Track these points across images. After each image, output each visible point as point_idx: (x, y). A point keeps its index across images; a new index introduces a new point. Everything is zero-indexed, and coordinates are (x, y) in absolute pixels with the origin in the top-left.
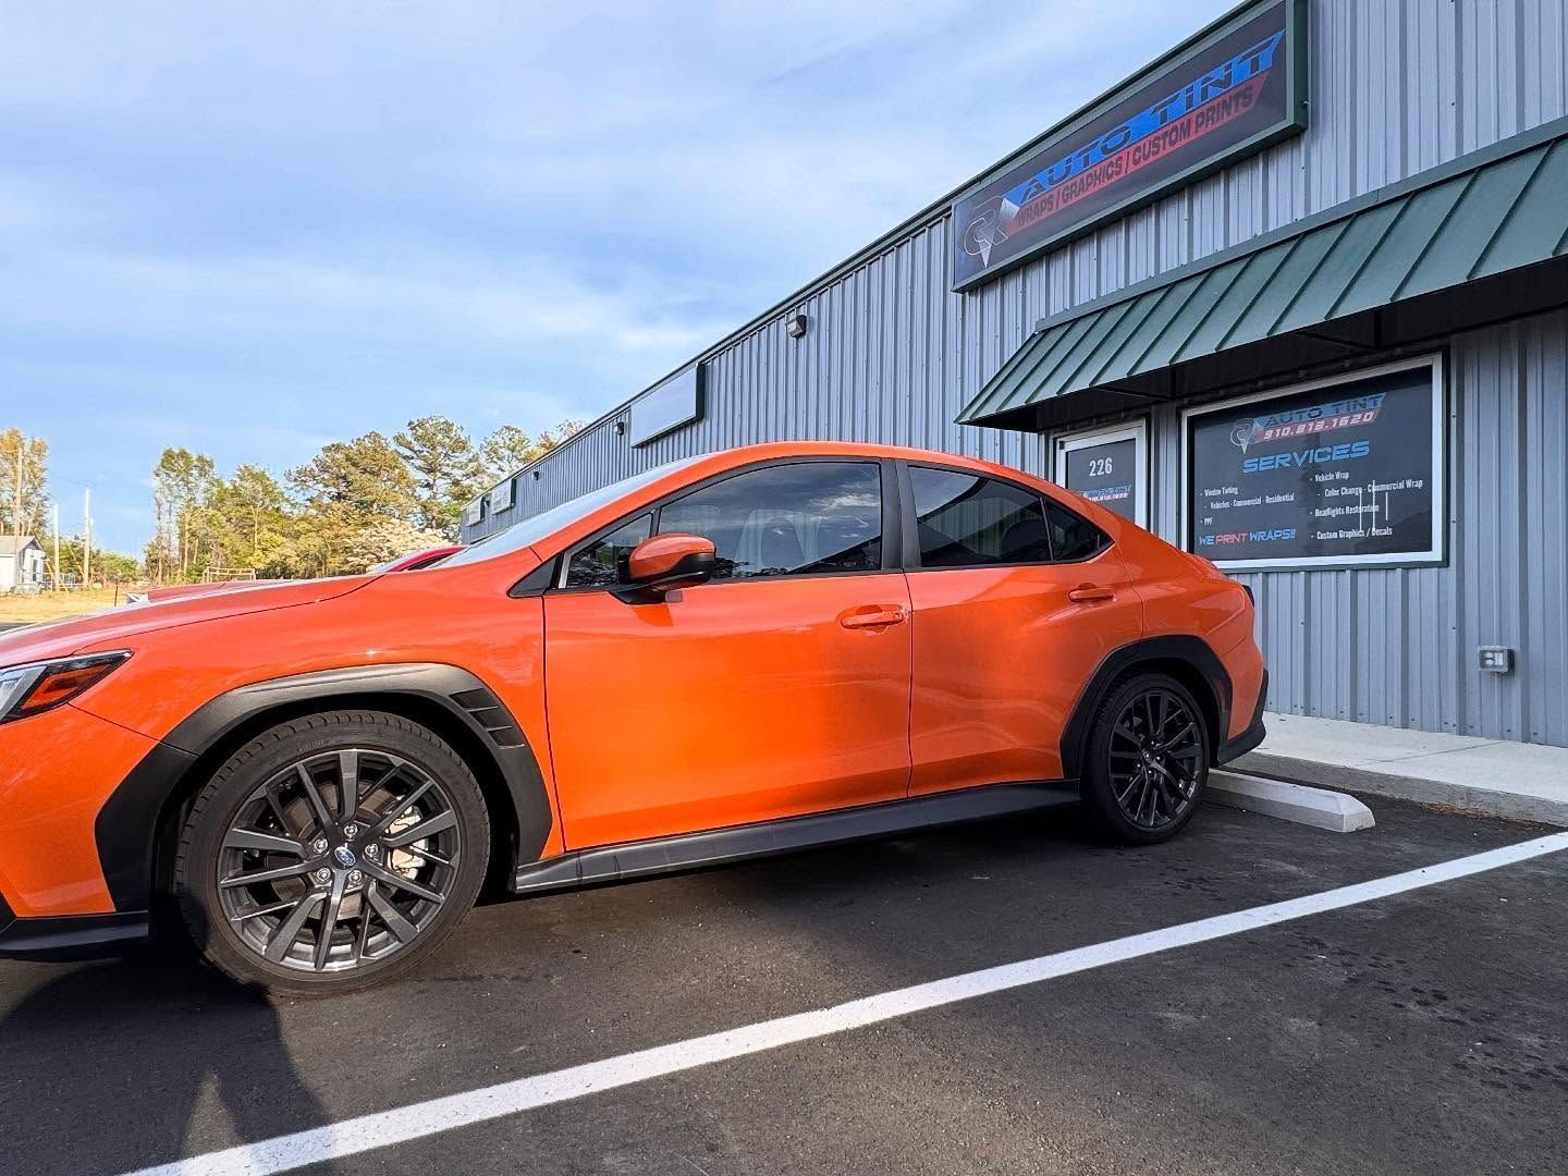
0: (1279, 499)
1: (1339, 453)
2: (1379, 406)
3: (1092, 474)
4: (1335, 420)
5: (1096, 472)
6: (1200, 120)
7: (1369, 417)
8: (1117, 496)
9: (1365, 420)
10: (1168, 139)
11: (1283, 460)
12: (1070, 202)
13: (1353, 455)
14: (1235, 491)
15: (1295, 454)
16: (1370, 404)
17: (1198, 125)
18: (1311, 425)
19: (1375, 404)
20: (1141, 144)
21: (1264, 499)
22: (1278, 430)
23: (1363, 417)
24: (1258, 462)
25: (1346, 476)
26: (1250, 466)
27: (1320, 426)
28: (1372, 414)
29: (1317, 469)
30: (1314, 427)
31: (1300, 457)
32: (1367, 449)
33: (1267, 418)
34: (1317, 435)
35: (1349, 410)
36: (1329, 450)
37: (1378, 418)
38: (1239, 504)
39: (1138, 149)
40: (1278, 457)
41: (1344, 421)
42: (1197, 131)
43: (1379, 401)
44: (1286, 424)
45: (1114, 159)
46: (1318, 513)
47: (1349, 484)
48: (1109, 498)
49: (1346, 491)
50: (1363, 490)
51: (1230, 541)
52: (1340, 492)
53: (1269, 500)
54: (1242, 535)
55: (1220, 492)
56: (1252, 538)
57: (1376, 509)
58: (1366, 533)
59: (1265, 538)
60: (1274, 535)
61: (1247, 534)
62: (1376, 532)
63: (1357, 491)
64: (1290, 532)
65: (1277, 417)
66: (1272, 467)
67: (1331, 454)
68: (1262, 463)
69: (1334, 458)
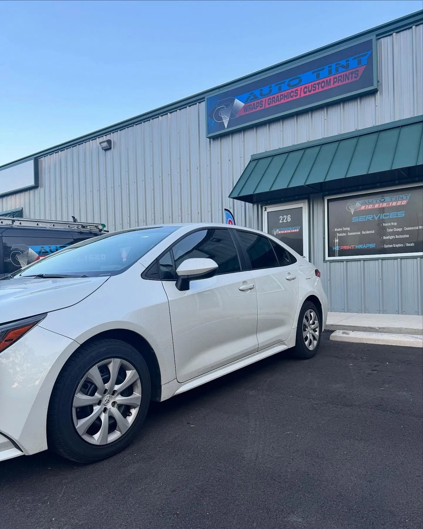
0: (368, 232)
3: (280, 222)
4: (391, 203)
5: (283, 220)
6: (335, 80)
7: (404, 202)
8: (293, 231)
9: (403, 203)
10: (320, 85)
11: (370, 217)
12: (271, 105)
14: (349, 229)
15: (374, 215)
16: (404, 198)
17: (334, 82)
18: (381, 204)
19: (407, 198)
20: (307, 85)
21: (361, 232)
22: (367, 206)
23: (402, 202)
24: (359, 218)
25: (396, 224)
26: (355, 219)
27: (385, 205)
29: (383, 221)
30: (382, 205)
31: (377, 216)
32: (404, 214)
33: (362, 201)
34: (384, 208)
35: (396, 199)
36: (388, 214)
37: (408, 203)
38: (351, 234)
39: (306, 87)
40: (367, 216)
41: (394, 204)
42: (334, 84)
43: (408, 197)
44: (370, 203)
45: (294, 90)
46: (385, 238)
47: (397, 227)
48: (289, 231)
49: (396, 230)
50: (402, 229)
51: (347, 248)
52: (393, 230)
53: (363, 233)
54: (352, 246)
55: (342, 230)
56: (356, 247)
57: (408, 236)
58: (404, 245)
59: (362, 247)
60: (366, 246)
61: (354, 246)
62: (408, 245)
63: (400, 230)
64: (373, 245)
65: (367, 201)
66: (365, 220)
67: (389, 216)
68: (360, 218)
69: (391, 217)
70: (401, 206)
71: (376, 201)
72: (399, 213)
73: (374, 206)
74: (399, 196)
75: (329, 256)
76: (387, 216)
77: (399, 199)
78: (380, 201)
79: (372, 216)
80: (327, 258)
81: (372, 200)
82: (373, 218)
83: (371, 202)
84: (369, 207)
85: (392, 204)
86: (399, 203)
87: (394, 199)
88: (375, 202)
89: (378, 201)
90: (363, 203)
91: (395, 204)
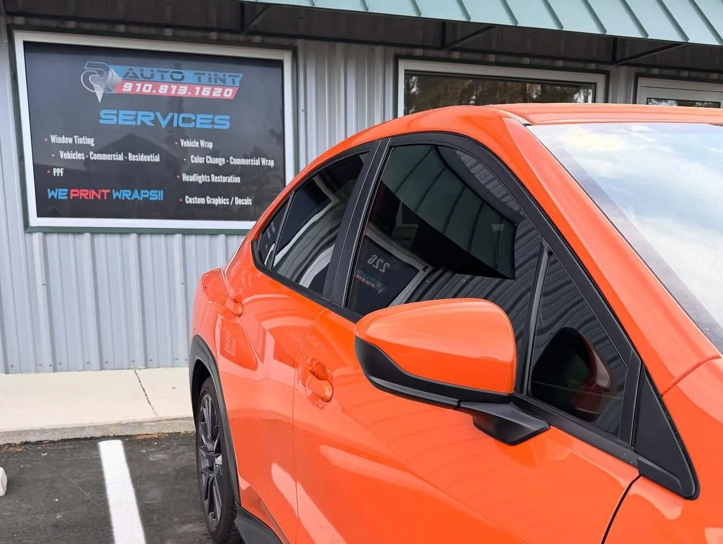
0: (143, 158)
1: (202, 121)
2: (237, 84)
7: (229, 93)
9: (225, 95)
13: (216, 127)
14: (91, 142)
15: (158, 114)
16: (229, 80)
18: (174, 87)
19: (234, 82)
21: (126, 155)
22: (139, 85)
23: (223, 91)
24: (117, 115)
26: (108, 117)
27: (183, 91)
28: (231, 91)
29: (183, 134)
30: (177, 90)
31: (164, 118)
33: (125, 69)
34: (181, 99)
36: (193, 117)
37: (237, 95)
38: (98, 157)
40: (140, 113)
41: (206, 92)
43: (238, 80)
44: (147, 79)
46: (185, 178)
47: (215, 154)
49: (211, 160)
50: (226, 161)
51: (88, 196)
52: (205, 160)
53: (132, 157)
54: (103, 191)
55: (70, 141)
56: (115, 196)
57: (237, 180)
58: (230, 201)
59: (131, 197)
60: (140, 195)
61: (109, 191)
62: (239, 201)
63: (220, 161)
64: (158, 194)
65: (137, 70)
66: (133, 123)
67: (195, 121)
68: (121, 117)
69: (198, 126)
70: (221, 101)
71: (163, 78)
72: (218, 117)
73: (156, 87)
74: (216, 75)
75: (40, 214)
76: (188, 120)
77: (216, 82)
78: (172, 76)
79: (152, 114)
80: (35, 221)
81: (152, 71)
82: (156, 121)
83: (149, 76)
84: (144, 90)
85: (201, 90)
86: (217, 93)
87: (205, 79)
88: (157, 77)
89: (167, 77)
90: (127, 74)
91: (208, 94)
